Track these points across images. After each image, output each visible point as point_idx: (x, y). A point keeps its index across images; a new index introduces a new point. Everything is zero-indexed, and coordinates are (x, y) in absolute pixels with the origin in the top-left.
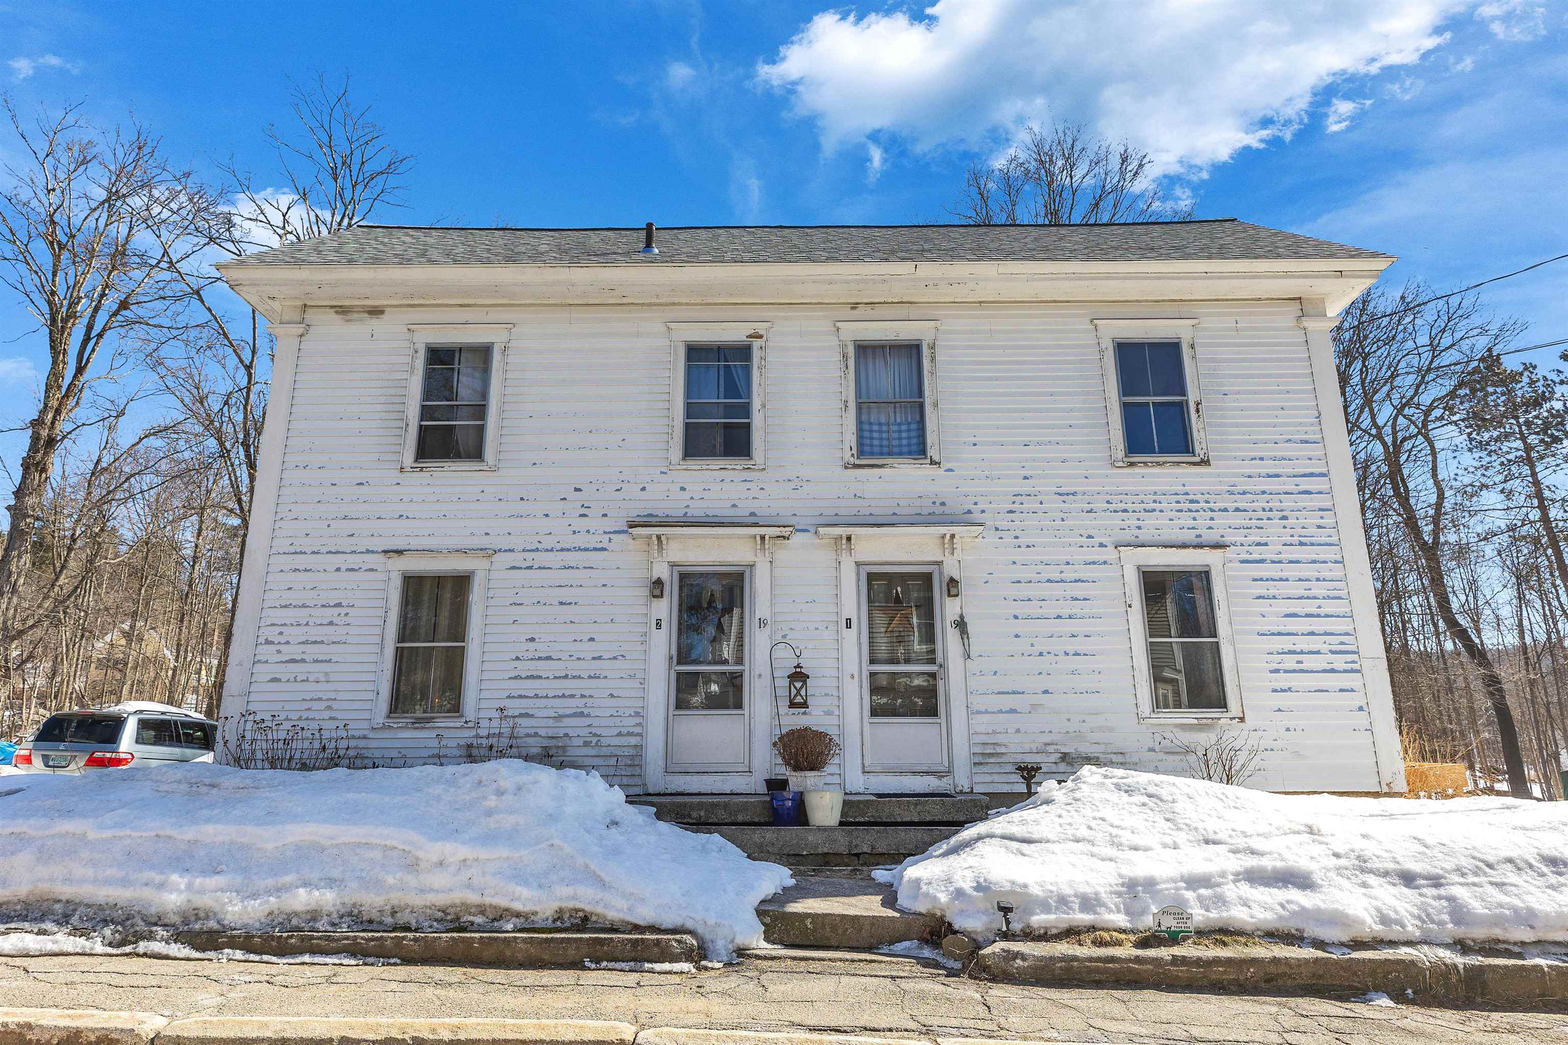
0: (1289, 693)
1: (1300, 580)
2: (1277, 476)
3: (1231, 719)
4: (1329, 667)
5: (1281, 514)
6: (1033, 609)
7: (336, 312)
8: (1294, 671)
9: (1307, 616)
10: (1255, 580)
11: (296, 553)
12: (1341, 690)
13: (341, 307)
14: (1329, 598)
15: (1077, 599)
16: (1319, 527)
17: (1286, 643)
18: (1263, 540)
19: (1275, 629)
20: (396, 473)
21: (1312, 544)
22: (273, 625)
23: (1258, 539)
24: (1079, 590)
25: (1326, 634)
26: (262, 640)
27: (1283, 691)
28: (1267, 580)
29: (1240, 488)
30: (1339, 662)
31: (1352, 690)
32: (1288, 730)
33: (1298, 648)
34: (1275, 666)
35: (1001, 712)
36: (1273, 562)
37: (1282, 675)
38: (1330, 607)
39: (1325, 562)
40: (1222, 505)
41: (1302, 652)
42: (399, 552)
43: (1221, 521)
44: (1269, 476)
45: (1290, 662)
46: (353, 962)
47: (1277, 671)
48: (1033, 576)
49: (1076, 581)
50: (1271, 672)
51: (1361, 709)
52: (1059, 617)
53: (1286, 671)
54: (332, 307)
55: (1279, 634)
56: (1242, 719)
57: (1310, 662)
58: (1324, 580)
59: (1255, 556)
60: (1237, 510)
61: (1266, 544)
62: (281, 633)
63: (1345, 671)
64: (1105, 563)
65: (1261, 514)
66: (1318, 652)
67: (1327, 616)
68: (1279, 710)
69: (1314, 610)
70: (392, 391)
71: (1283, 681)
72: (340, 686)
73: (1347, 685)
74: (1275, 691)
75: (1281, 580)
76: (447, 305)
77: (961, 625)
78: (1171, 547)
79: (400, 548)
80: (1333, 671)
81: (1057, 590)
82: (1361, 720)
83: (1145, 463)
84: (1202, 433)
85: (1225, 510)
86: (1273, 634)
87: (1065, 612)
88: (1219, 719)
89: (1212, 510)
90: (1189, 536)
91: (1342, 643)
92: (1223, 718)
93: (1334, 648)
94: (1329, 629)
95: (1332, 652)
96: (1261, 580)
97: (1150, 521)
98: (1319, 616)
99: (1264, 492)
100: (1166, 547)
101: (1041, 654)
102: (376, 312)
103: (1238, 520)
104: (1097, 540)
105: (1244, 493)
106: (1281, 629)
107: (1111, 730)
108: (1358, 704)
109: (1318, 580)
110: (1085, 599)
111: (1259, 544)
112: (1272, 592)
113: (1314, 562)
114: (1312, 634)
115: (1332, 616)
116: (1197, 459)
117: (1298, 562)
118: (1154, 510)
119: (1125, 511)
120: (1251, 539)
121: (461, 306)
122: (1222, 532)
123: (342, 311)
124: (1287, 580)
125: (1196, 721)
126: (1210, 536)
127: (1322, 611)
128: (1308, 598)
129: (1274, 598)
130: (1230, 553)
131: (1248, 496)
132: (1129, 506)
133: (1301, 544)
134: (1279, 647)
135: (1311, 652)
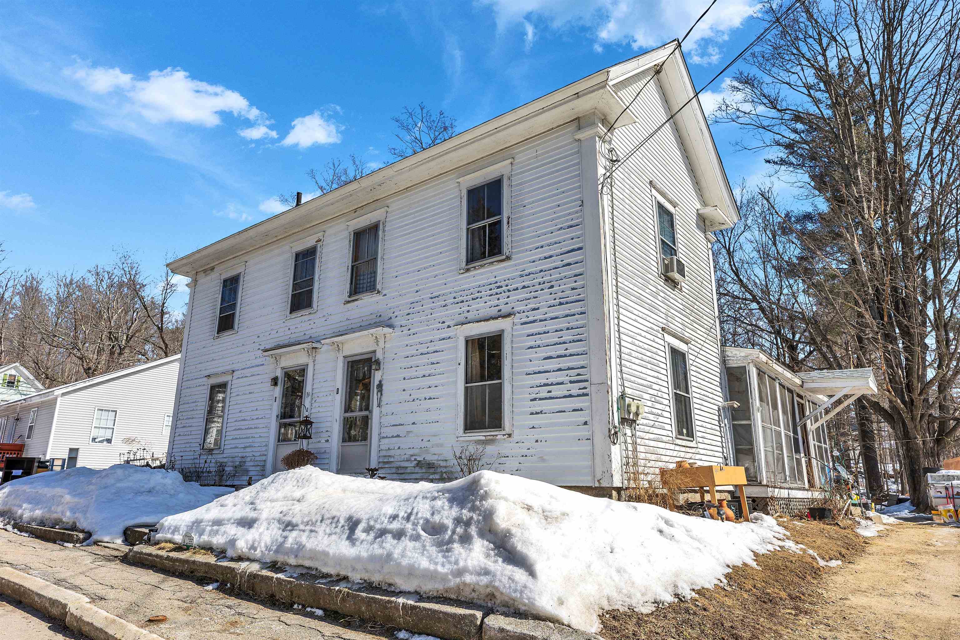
0: (540, 415)
1: (556, 331)
2: (551, 257)
3: (504, 435)
4: (567, 393)
5: (549, 284)
6: (412, 373)
8: (546, 399)
9: (559, 357)
10: (528, 336)
11: (188, 380)
12: (574, 410)
14: (574, 341)
15: (434, 364)
16: (571, 291)
17: (541, 379)
18: (537, 306)
19: (537, 369)
20: (213, 340)
21: (567, 303)
23: (533, 306)
24: (434, 358)
25: (569, 369)
26: (178, 418)
27: (537, 413)
28: (536, 334)
29: (527, 272)
30: (575, 389)
31: (581, 410)
32: (537, 441)
33: (549, 381)
34: (534, 396)
35: (393, 437)
36: (541, 321)
37: (538, 402)
38: (574, 348)
39: (572, 316)
40: (514, 286)
41: (552, 384)
42: (209, 376)
43: (514, 297)
44: (546, 258)
45: (544, 392)
47: (534, 399)
48: (414, 352)
49: (434, 352)
50: (532, 400)
51: (586, 423)
52: (424, 376)
53: (540, 399)
54: (202, 271)
55: (540, 372)
56: (510, 435)
57: (557, 391)
58: (572, 328)
59: (531, 319)
60: (524, 287)
61: (538, 309)
63: (579, 396)
64: (449, 337)
65: (538, 287)
66: (562, 383)
67: (571, 355)
68: (533, 427)
69: (563, 352)
71: (538, 406)
73: (578, 405)
74: (532, 414)
75: (545, 333)
76: (230, 259)
78: (484, 321)
79: (210, 374)
80: (571, 396)
81: (424, 359)
82: (584, 432)
83: (476, 267)
84: (510, 237)
85: (517, 289)
86: (535, 373)
87: (427, 373)
88: (497, 435)
89: (509, 291)
90: (494, 311)
91: (578, 375)
92: (499, 434)
93: (573, 379)
94: (571, 364)
95: (571, 382)
96: (532, 335)
97: (474, 306)
98: (565, 356)
99: (541, 271)
100: (481, 321)
101: (414, 400)
103: (523, 294)
104: (447, 324)
105: (529, 274)
106: (541, 369)
107: (442, 445)
108: (583, 419)
109: (568, 329)
110: (438, 363)
111: (534, 309)
112: (538, 342)
113: (567, 316)
114: (560, 370)
115: (574, 355)
116: (504, 257)
117: (556, 318)
118: (477, 298)
119: (462, 301)
120: (530, 306)
122: (513, 305)
124: (548, 332)
125: (484, 438)
126: (505, 309)
127: (568, 352)
128: (560, 344)
129: (539, 346)
130: (517, 319)
131: (532, 275)
132: (465, 298)
133: (561, 304)
134: (538, 382)
135: (558, 384)
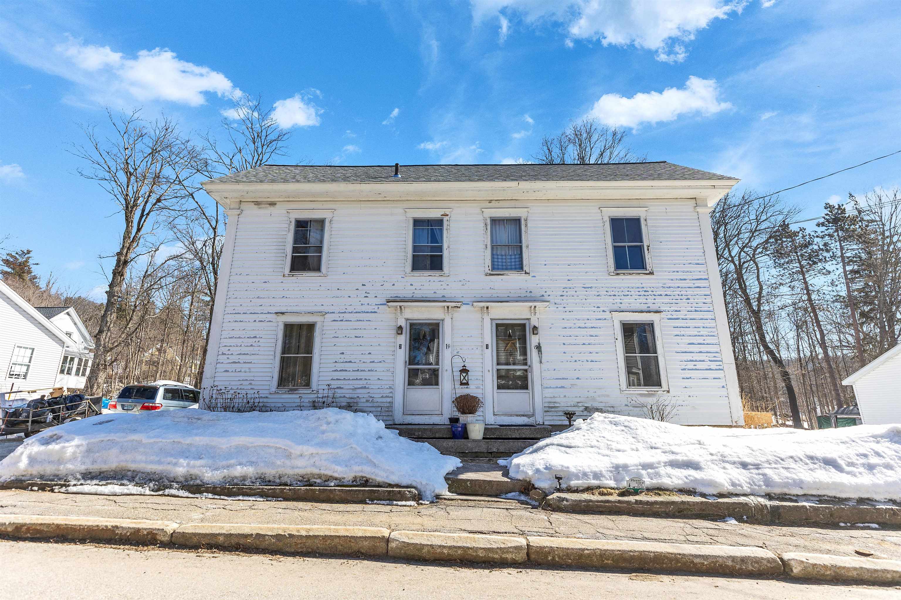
0: (690, 380)
1: (695, 327)
2: (685, 280)
3: (663, 391)
4: (709, 368)
5: (686, 297)
6: (572, 340)
7: (255, 204)
8: (692, 369)
9: (699, 344)
10: (674, 327)
11: (236, 313)
12: (714, 378)
13: (257, 202)
14: (709, 336)
15: (592, 336)
16: (704, 303)
17: (689, 357)
18: (678, 309)
19: (684, 350)
20: (282, 277)
21: (701, 311)
22: (225, 346)
23: (676, 309)
24: (593, 332)
25: (707, 352)
26: (220, 353)
27: (687, 378)
28: (680, 327)
29: (668, 285)
30: (713, 365)
31: (719, 379)
32: (689, 396)
33: (694, 359)
34: (684, 367)
35: (557, 387)
36: (683, 319)
37: (687, 371)
38: (709, 340)
39: (707, 319)
40: (660, 293)
41: (696, 361)
42: (283, 313)
43: (659, 300)
44: (681, 280)
45: (690, 365)
46: (262, 500)
47: (684, 369)
48: (572, 325)
49: (592, 328)
50: (682, 370)
51: (723, 387)
52: (584, 344)
53: (689, 370)
54: (253, 202)
55: (686, 352)
56: (668, 392)
57: (700, 365)
58: (707, 328)
59: (675, 317)
60: (666, 295)
61: (679, 311)
62: (229, 350)
63: (716, 370)
64: (605, 319)
65: (677, 297)
66: (703, 361)
67: (707, 344)
68: (686, 387)
69: (702, 342)
70: (280, 240)
71: (687, 374)
72: (256, 374)
73: (717, 376)
74: (683, 378)
75: (686, 327)
76: (305, 201)
77: (539, 348)
78: (636, 312)
79: (283, 311)
80: (710, 369)
81: (583, 332)
82: (724, 392)
83: (624, 274)
84: (650, 259)
85: (661, 295)
86: (683, 352)
87: (587, 342)
88: (658, 391)
89: (655, 295)
90: (644, 307)
91: (715, 357)
92: (660, 391)
93: (711, 359)
94: (709, 350)
95: (710, 361)
96: (677, 327)
97: (626, 300)
98: (704, 344)
99: (678, 287)
100: (633, 312)
101: (576, 361)
102: (273, 204)
103: (666, 300)
104: (602, 309)
105: (670, 287)
106: (687, 350)
107: (608, 396)
108: (723, 385)
109: (704, 327)
110: (596, 336)
111: (676, 311)
112: (683, 333)
113: (702, 319)
114: (701, 352)
115: (710, 344)
116: (648, 272)
117: (694, 319)
118: (628, 295)
119: (615, 295)
120: (672, 309)
121: (311, 201)
122: (659, 305)
123: (257, 203)
124: (689, 327)
125: (647, 392)
126: (654, 307)
127: (705, 342)
128: (699, 336)
129: (683, 336)
130: (662, 315)
131: (671, 289)
132: (616, 293)
133: (696, 311)
134: (686, 358)
135: (700, 361)
